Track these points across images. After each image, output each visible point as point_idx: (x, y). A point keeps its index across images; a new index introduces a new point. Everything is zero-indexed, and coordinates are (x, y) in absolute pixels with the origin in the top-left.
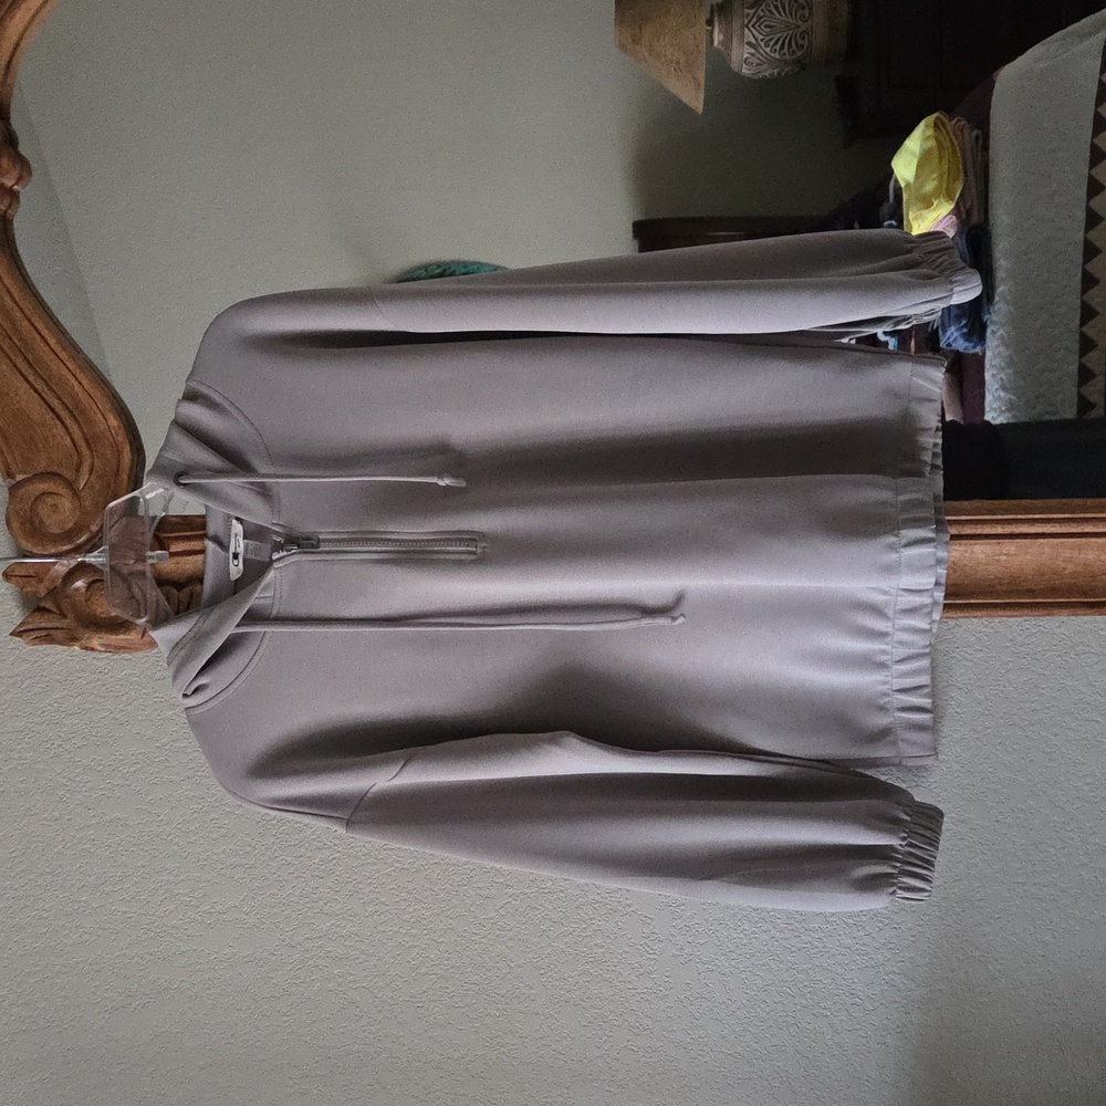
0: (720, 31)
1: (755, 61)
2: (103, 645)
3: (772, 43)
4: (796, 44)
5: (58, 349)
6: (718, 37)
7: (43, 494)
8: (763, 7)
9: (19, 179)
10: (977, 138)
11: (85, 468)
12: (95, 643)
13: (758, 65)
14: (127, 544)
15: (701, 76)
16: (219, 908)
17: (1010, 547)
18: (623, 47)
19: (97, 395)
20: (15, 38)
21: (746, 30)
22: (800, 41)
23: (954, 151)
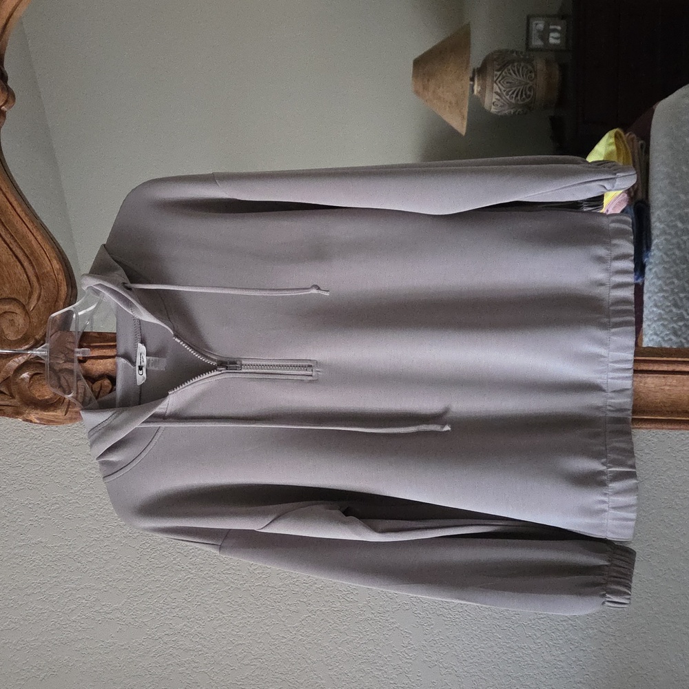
0: (478, 85)
1: (500, 104)
2: (38, 419)
3: (510, 93)
4: (526, 94)
5: (23, 215)
6: (477, 88)
7: (5, 313)
8: (506, 70)
9: (6, 102)
10: (642, 145)
11: (35, 296)
12: (33, 417)
13: (501, 106)
14: (60, 349)
15: (465, 111)
16: (106, 609)
17: (672, 380)
18: (417, 92)
19: (47, 247)
20: (10, 10)
21: (495, 84)
22: (528, 93)
23: (627, 153)
